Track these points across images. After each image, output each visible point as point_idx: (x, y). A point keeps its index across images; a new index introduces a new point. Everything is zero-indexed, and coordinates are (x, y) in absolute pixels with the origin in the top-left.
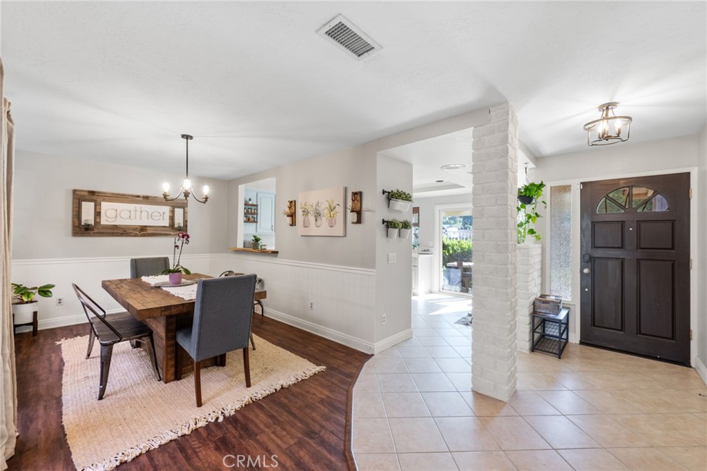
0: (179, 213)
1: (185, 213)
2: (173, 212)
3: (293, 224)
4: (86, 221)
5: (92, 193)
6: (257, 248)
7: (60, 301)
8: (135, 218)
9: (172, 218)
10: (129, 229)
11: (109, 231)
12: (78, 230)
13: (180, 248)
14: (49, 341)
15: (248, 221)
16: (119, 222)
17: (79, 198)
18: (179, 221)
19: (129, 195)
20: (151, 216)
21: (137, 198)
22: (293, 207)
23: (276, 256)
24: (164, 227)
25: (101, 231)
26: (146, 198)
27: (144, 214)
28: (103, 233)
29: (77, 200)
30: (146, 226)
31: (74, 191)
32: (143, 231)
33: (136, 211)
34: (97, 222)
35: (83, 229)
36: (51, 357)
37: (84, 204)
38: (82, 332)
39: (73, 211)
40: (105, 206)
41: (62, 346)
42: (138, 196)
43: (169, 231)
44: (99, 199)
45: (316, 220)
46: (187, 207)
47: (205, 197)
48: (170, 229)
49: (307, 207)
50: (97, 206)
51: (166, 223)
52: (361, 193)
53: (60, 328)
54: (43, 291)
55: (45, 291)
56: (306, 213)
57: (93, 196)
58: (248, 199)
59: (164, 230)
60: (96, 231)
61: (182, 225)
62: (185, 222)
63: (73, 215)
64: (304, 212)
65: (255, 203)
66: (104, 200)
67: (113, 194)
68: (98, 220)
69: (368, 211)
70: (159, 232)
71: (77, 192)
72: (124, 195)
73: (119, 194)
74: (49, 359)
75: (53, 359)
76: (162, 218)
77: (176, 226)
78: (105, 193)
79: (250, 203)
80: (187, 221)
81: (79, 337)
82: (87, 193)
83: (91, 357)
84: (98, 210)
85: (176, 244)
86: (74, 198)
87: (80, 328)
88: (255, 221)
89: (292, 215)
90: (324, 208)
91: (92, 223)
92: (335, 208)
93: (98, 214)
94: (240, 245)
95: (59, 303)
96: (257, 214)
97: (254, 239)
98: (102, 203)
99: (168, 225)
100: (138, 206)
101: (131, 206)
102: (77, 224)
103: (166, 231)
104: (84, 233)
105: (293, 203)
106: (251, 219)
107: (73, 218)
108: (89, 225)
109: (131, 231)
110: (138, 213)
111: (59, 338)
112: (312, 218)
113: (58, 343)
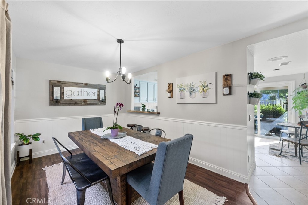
0: (102, 92)
1: (105, 92)
2: (99, 92)
3: (171, 97)
4: (56, 97)
5: (59, 82)
6: (145, 111)
7: (44, 142)
8: (81, 96)
9: (99, 95)
10: (78, 101)
11: (68, 102)
12: (52, 102)
13: (117, 112)
14: (39, 168)
15: (136, 96)
16: (73, 98)
17: (53, 84)
18: (102, 97)
19: (78, 83)
20: (89, 94)
21: (82, 85)
22: (171, 87)
23: (159, 115)
24: (95, 100)
25: (64, 102)
26: (86, 84)
27: (85, 93)
28: (65, 104)
29: (52, 86)
30: (86, 100)
31: (50, 81)
32: (85, 102)
33: (81, 91)
34: (62, 98)
35: (55, 102)
36: (40, 181)
37: (55, 88)
38: (56, 160)
39: (50, 92)
40: (66, 89)
41: (46, 171)
42: (82, 84)
43: (98, 102)
44: (62, 85)
45: (191, 94)
46: (106, 89)
47: (129, 80)
48: (98, 101)
49: (183, 87)
50: (62, 89)
51: (96, 98)
52: (230, 75)
53: (44, 157)
54: (35, 138)
55: (36, 137)
56: (182, 90)
57: (59, 83)
58: (135, 85)
59: (95, 102)
60: (61, 103)
61: (104, 99)
62: (105, 97)
63: (50, 94)
64: (180, 89)
65: (138, 87)
66: (65, 86)
67: (69, 82)
68: (62, 97)
69: (237, 86)
70: (93, 103)
71: (52, 82)
72: (75, 83)
73: (73, 83)
74: (39, 184)
75: (41, 183)
76: (94, 95)
77: (101, 99)
78: (65, 82)
79: (137, 86)
80: (106, 97)
81: (55, 165)
82: (56, 82)
83: (64, 183)
84: (62, 91)
85: (115, 110)
86: (50, 85)
87: (55, 157)
88: (139, 96)
89: (171, 92)
90: (198, 86)
91: (59, 98)
92: (207, 86)
93: (62, 93)
94: (133, 109)
95: (43, 143)
96: (139, 93)
97: (142, 105)
98: (64, 87)
99: (97, 99)
100: (82, 89)
101: (79, 89)
102: (52, 99)
103: (96, 102)
104: (55, 104)
105: (171, 85)
106: (137, 95)
107: (50, 96)
108: (58, 99)
109: (79, 102)
110: (82, 92)
111: (44, 165)
112: (187, 93)
113: (44, 169)
